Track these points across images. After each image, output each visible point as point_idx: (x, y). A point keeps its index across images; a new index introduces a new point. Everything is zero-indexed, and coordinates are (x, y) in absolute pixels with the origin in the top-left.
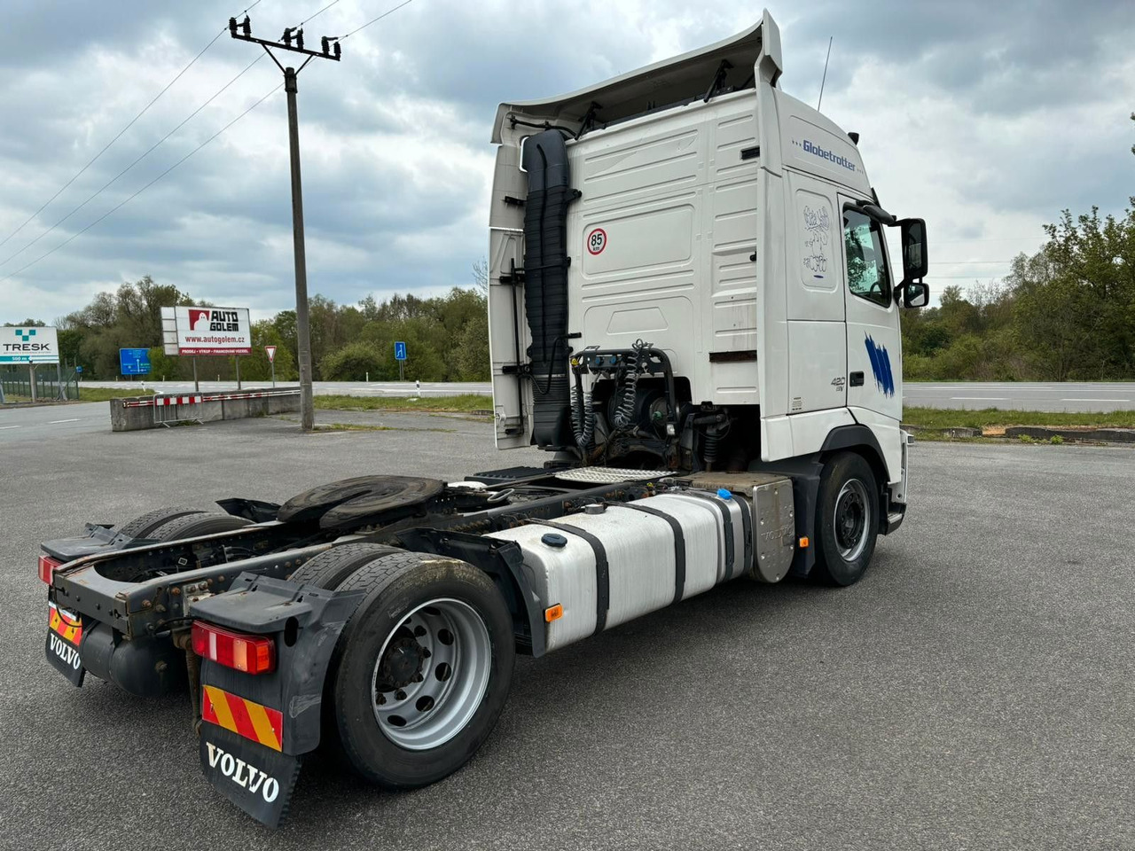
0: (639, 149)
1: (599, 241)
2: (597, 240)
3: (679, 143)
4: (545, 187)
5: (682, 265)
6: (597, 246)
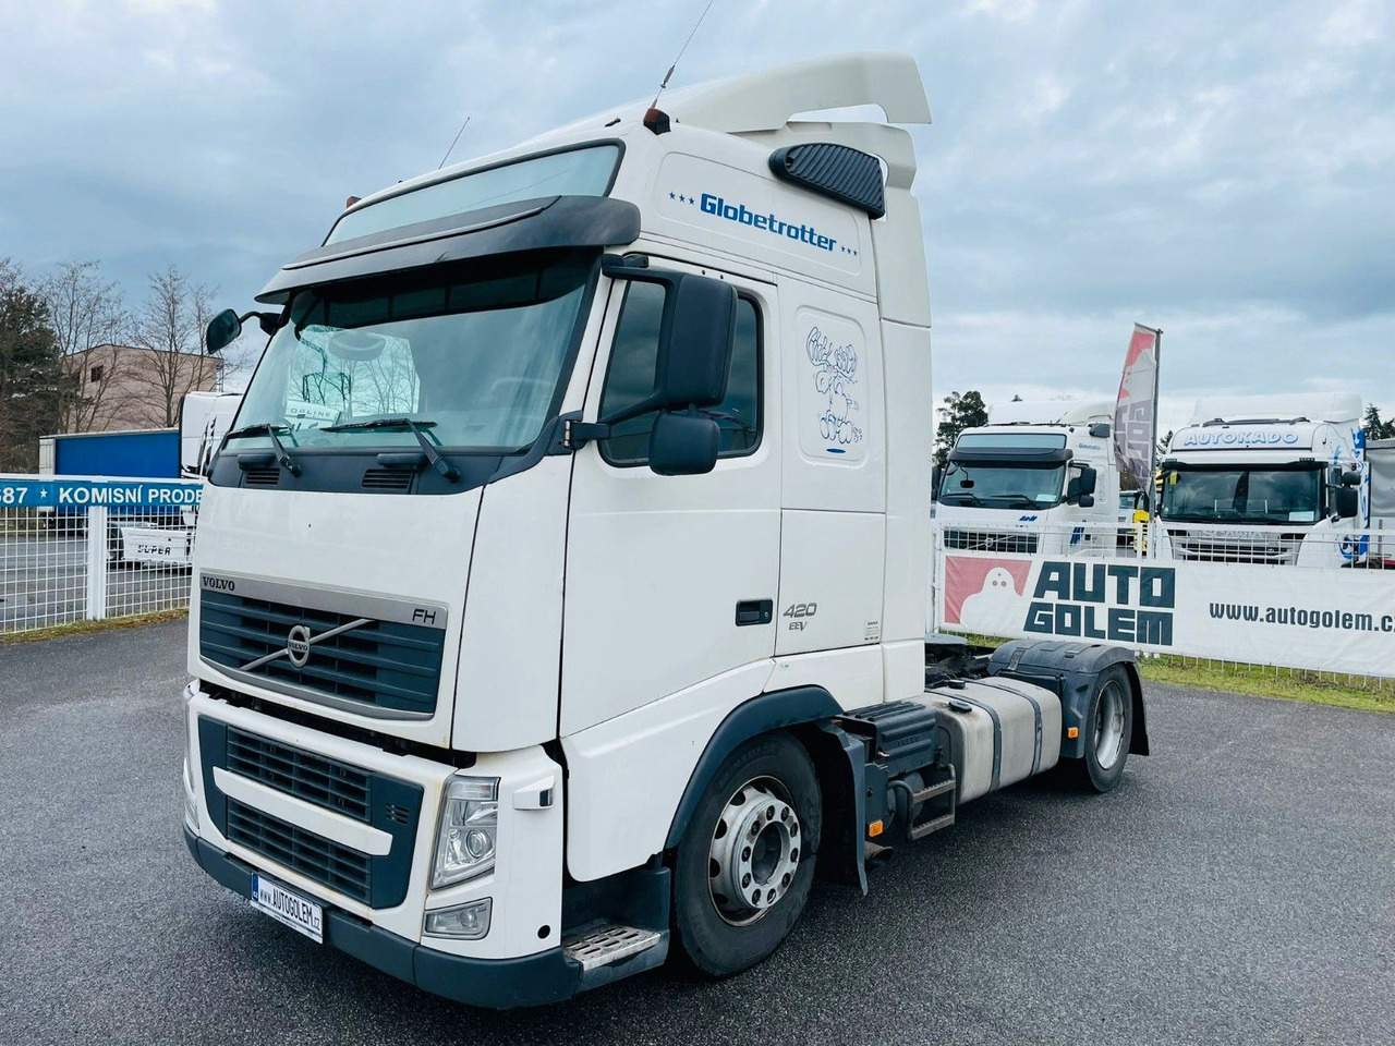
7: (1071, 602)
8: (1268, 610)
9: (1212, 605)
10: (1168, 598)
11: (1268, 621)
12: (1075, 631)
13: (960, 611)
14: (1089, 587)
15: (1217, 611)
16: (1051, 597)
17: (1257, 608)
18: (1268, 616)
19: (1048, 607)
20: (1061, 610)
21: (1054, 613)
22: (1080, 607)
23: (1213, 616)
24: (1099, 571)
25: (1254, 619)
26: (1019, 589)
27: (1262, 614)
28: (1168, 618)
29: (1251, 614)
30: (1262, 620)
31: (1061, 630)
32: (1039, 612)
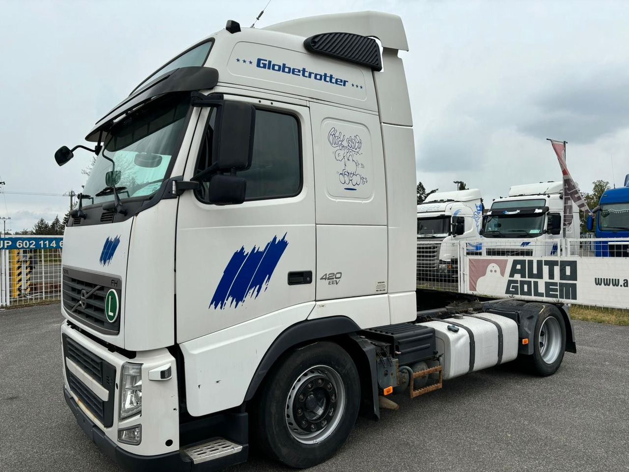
7: (527, 279)
8: (624, 280)
9: (596, 279)
10: (574, 276)
11: (624, 286)
12: (529, 293)
13: (476, 284)
14: (535, 271)
15: (598, 282)
16: (517, 277)
17: (618, 280)
18: (624, 284)
19: (516, 282)
20: (522, 283)
21: (519, 285)
22: (531, 281)
23: (597, 284)
24: (539, 263)
25: (618, 286)
26: (503, 274)
27: (621, 283)
28: (574, 287)
29: (616, 283)
30: (621, 286)
31: (523, 293)
32: (512, 284)
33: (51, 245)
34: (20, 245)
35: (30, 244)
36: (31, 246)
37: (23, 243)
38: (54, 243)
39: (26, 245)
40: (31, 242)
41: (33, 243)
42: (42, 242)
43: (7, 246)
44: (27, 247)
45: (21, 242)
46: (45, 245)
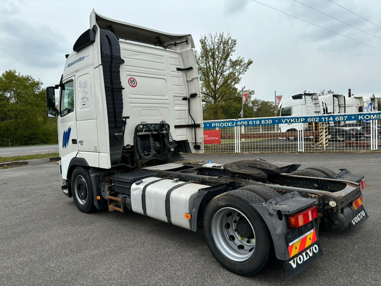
0: (144, 54)
1: (134, 82)
2: (133, 82)
3: (158, 58)
4: (112, 54)
5: (165, 98)
6: (133, 84)
33: (329, 120)
34: (309, 120)
35: (316, 120)
36: (316, 121)
37: (311, 119)
38: (332, 119)
39: (313, 120)
40: (316, 118)
41: (317, 119)
42: (323, 118)
43: (302, 121)
44: (314, 121)
45: (310, 118)
46: (325, 120)
